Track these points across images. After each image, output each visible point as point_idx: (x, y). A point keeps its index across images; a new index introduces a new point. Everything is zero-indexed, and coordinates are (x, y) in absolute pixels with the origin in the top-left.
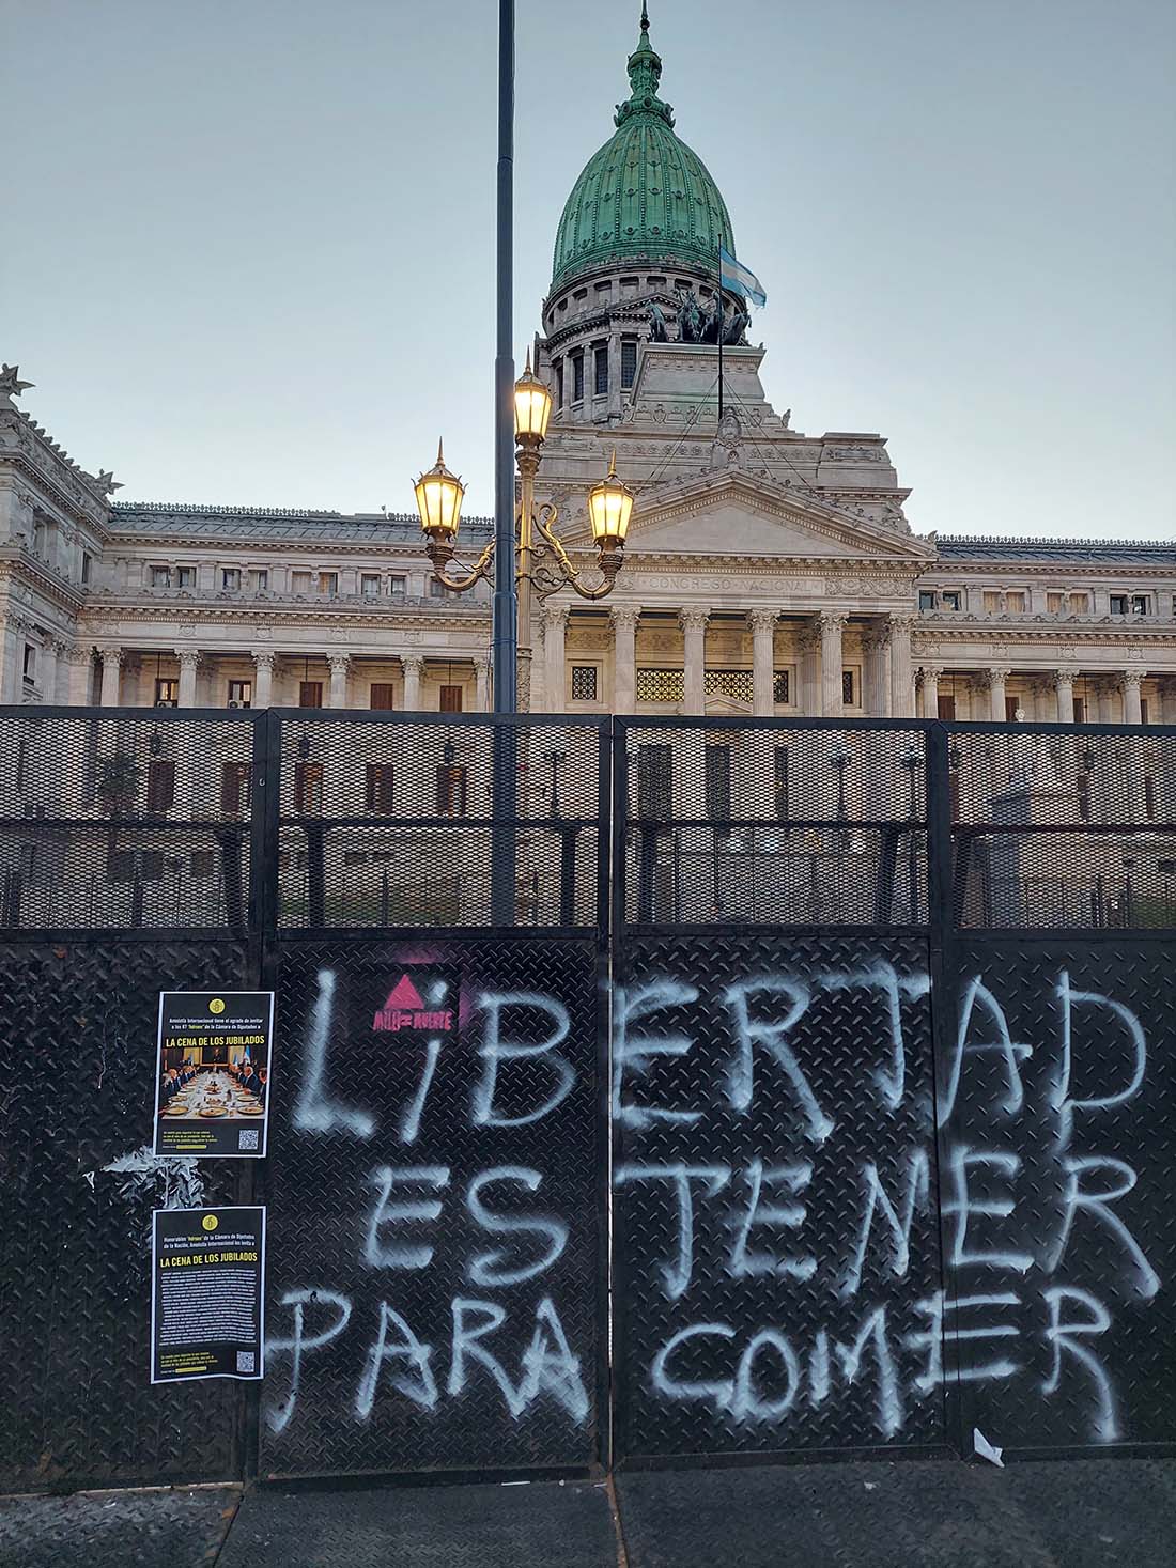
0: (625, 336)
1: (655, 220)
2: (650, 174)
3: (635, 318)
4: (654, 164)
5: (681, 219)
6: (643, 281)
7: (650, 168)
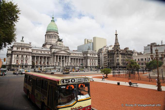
1: (54, 29)
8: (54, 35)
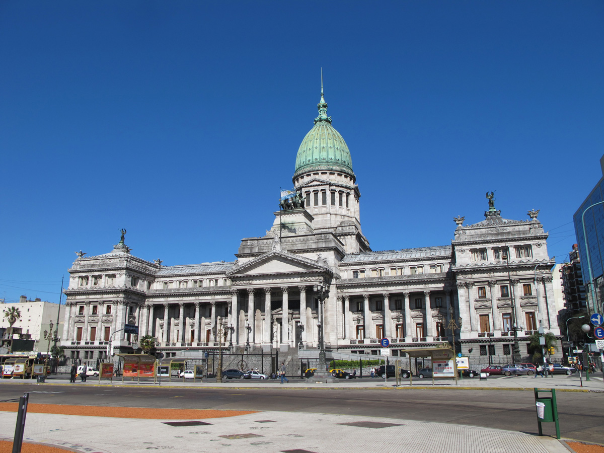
0: (306, 192)
1: (316, 156)
2: (315, 142)
3: (309, 186)
4: (317, 139)
5: (324, 155)
6: (312, 175)
7: (315, 141)
8: (311, 189)
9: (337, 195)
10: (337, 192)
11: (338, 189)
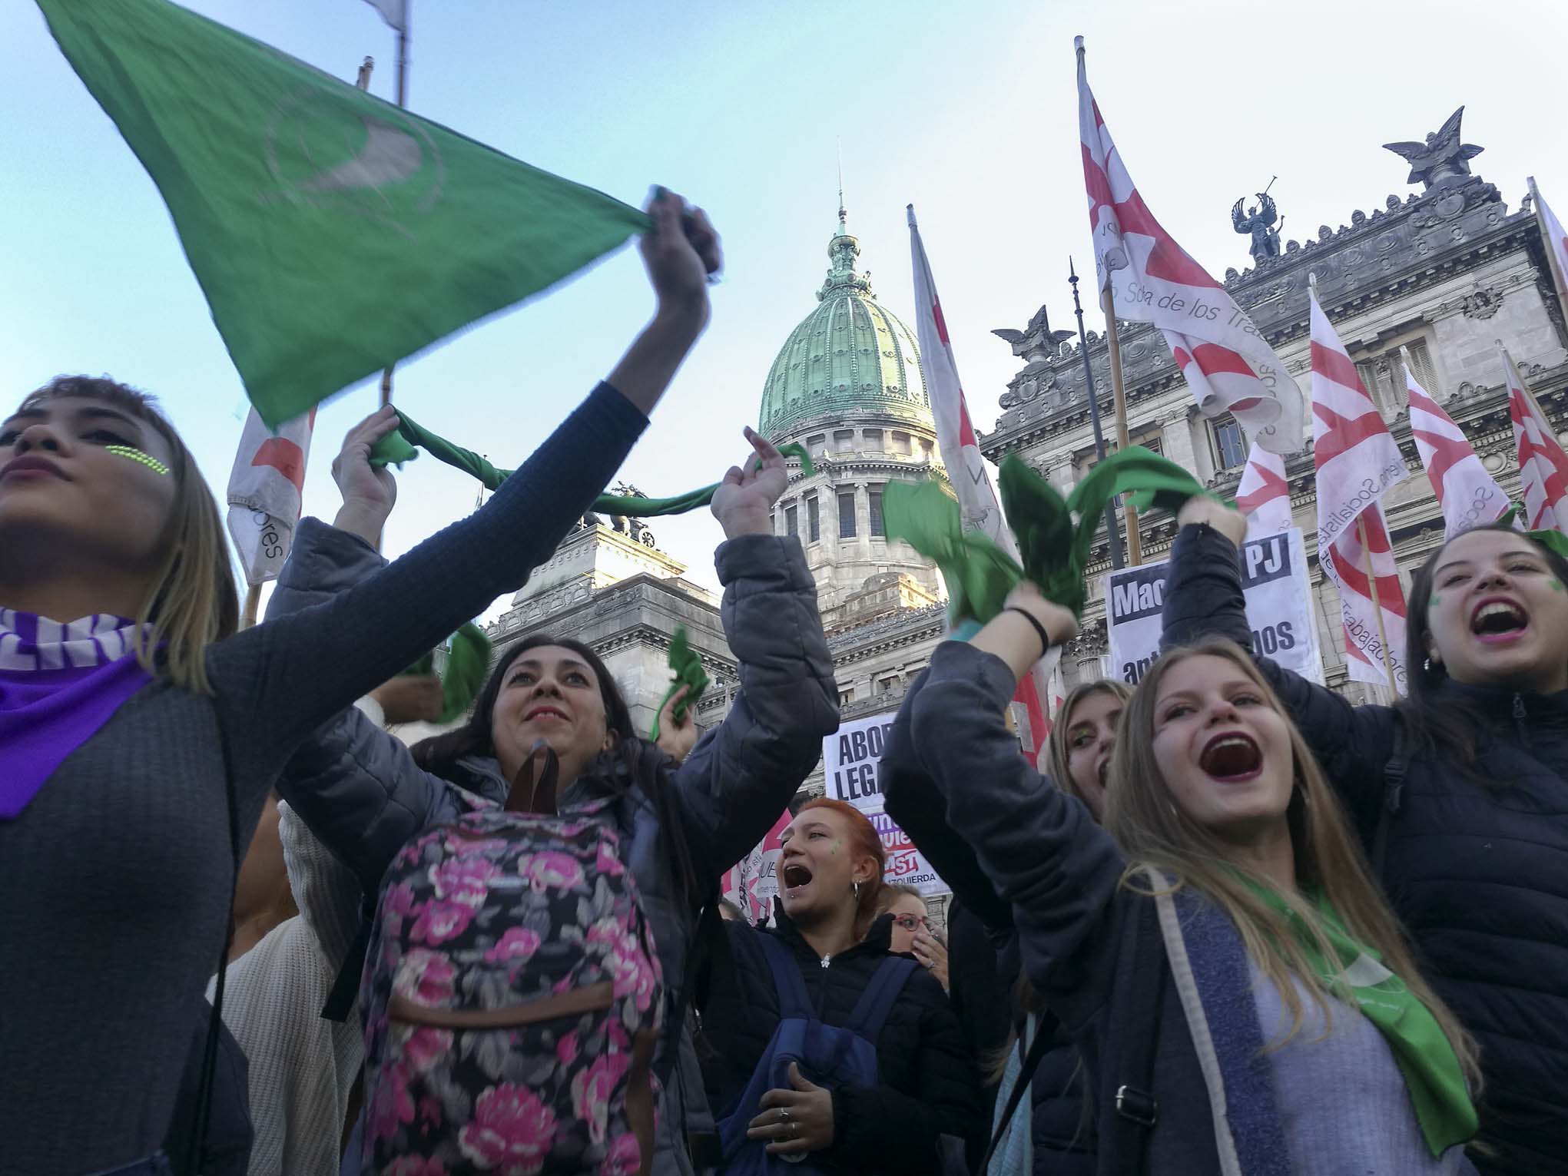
1: (794, 391)
2: (794, 353)
4: (799, 342)
7: (796, 346)
9: (862, 500)
10: (862, 490)
11: (861, 480)
